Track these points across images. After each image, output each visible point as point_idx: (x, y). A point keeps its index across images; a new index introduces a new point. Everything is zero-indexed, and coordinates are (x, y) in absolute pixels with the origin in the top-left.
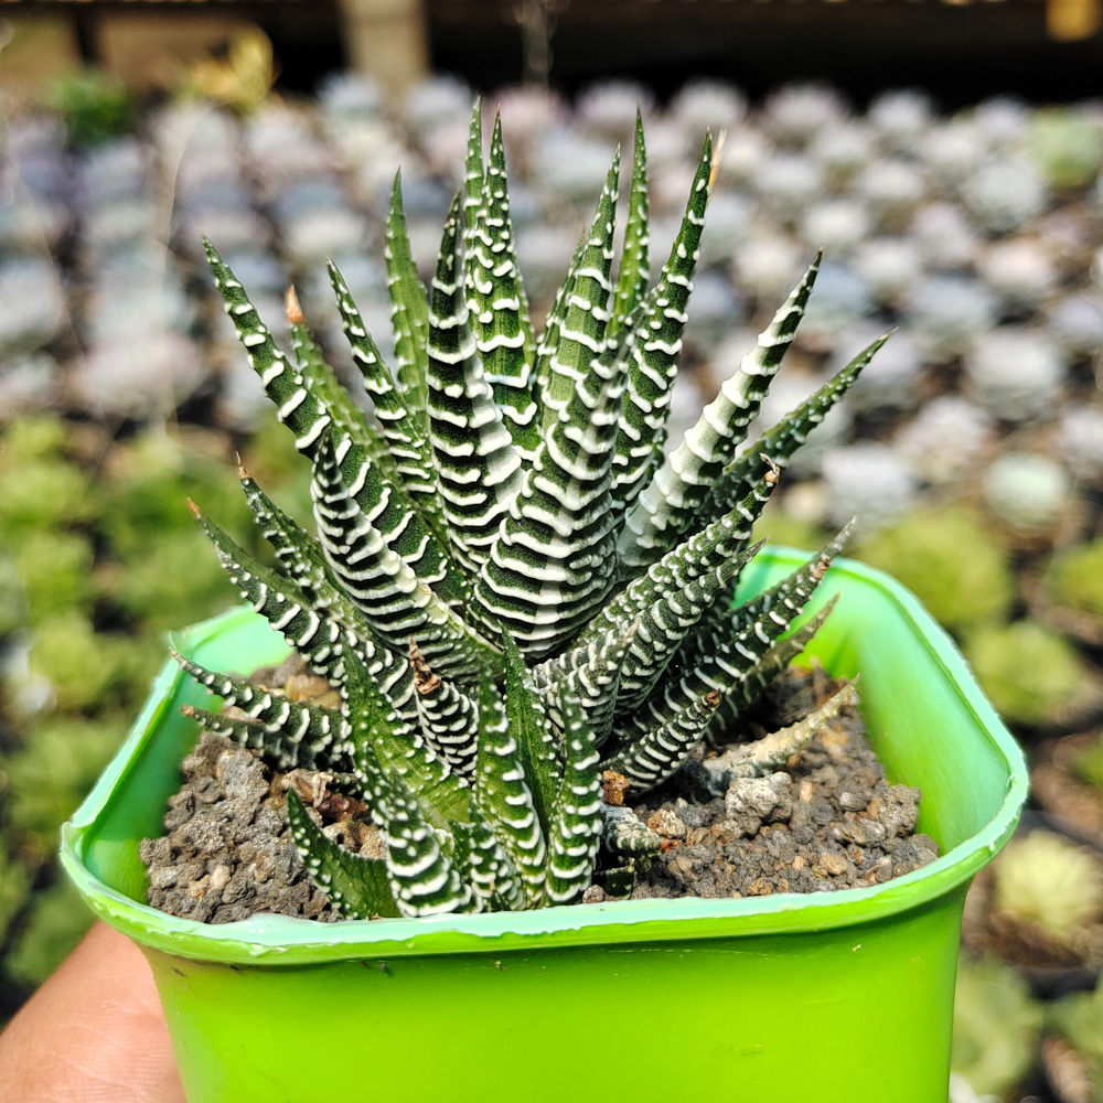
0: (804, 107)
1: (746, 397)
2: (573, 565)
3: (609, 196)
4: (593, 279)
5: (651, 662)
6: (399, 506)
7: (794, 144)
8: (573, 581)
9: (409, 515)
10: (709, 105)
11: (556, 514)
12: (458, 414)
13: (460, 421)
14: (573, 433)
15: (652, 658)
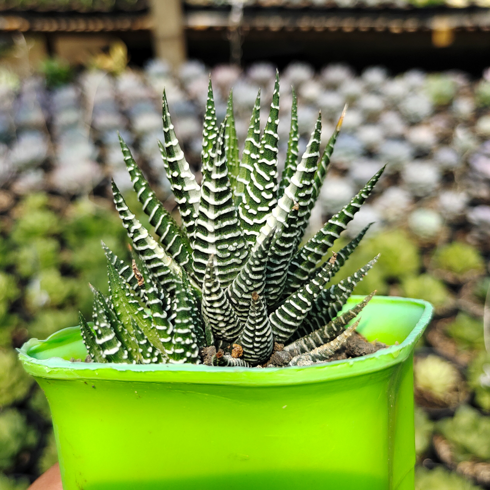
0: (337, 73)
1: (301, 182)
2: (219, 247)
3: (256, 109)
4: (251, 142)
5: (247, 291)
6: (173, 232)
7: (332, 87)
8: (220, 255)
9: (176, 236)
10: (299, 72)
11: (207, 222)
12: (178, 185)
13: (179, 187)
14: (207, 184)
15: (247, 289)
